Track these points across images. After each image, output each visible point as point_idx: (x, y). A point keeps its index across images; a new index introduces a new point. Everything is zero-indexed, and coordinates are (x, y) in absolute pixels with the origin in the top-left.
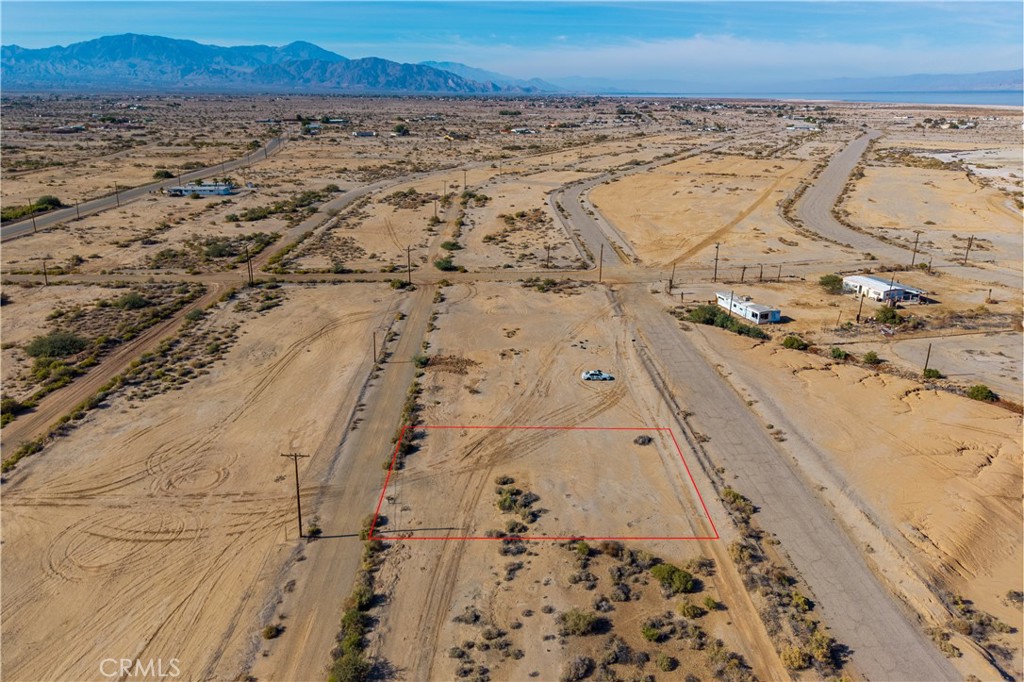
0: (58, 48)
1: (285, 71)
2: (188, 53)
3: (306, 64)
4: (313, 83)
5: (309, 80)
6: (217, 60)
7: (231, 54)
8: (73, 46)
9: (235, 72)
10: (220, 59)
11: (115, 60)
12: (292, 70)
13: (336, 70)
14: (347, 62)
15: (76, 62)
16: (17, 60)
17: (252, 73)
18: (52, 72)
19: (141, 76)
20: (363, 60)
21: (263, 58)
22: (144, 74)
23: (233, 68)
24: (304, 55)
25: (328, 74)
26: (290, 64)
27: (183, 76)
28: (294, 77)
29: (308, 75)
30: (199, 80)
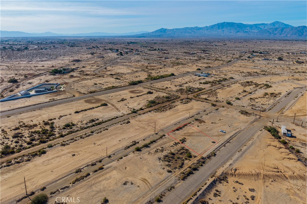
0: (207, 27)
1: (268, 31)
2: (240, 26)
3: (276, 29)
4: (277, 35)
5: (276, 34)
6: (247, 28)
7: (251, 26)
8: (210, 26)
9: (252, 32)
10: (248, 28)
11: (219, 29)
12: (271, 31)
13: (287, 30)
14: (292, 28)
15: (210, 30)
16: (197, 30)
17: (257, 32)
18: (203, 33)
19: (225, 34)
20: (299, 27)
21: (262, 27)
22: (226, 33)
23: (251, 31)
24: (277, 26)
25: (283, 32)
26: (270, 29)
27: (236, 34)
28: (271, 33)
29: (276, 32)
30: (241, 35)
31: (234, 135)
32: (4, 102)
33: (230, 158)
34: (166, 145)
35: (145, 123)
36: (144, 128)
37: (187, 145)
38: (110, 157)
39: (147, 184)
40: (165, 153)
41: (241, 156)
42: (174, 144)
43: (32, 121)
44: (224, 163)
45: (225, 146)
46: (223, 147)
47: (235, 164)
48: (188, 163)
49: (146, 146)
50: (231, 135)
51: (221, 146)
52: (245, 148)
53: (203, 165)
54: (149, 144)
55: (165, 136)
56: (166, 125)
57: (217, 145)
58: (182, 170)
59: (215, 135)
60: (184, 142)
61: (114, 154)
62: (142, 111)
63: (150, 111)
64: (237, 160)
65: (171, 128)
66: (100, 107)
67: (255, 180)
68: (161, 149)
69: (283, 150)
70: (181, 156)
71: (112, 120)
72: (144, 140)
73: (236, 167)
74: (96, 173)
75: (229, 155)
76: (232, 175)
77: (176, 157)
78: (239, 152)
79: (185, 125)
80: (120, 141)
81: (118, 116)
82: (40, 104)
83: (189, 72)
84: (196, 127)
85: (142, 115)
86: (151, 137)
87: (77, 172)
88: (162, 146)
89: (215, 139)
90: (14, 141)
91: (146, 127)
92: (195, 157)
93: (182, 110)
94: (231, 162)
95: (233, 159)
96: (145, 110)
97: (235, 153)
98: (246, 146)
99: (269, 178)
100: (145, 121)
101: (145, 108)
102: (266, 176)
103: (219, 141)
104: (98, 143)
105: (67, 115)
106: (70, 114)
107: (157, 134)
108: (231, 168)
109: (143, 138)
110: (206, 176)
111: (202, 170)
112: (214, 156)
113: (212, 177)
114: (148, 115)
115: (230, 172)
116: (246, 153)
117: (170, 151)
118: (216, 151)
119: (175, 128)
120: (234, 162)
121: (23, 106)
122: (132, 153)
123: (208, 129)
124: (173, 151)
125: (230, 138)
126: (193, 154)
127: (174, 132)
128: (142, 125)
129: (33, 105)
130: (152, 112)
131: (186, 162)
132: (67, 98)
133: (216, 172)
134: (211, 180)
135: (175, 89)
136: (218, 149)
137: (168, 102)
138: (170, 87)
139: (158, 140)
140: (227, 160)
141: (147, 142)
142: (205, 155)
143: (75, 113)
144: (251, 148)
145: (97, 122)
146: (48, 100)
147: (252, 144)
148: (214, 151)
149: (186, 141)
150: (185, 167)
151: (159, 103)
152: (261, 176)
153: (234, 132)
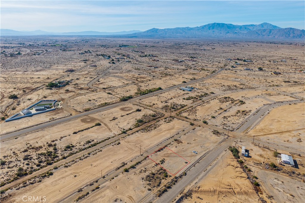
0: (198, 27)
1: (257, 33)
2: (230, 27)
3: (264, 30)
4: (265, 36)
5: (264, 35)
6: (237, 29)
7: (241, 27)
8: (201, 26)
9: (241, 33)
10: (238, 29)
11: (210, 30)
12: (259, 32)
13: (275, 32)
14: (280, 30)
15: (200, 31)
16: (188, 30)
17: (246, 33)
18: (194, 33)
19: (215, 34)
20: (286, 29)
21: (251, 28)
22: (217, 34)
23: (241, 32)
24: (265, 27)
25: (271, 33)
26: (259, 30)
27: (226, 34)
28: (259, 34)
29: (264, 34)
30: (230, 35)
31: (203, 155)
32: (10, 122)
33: (197, 177)
34: (148, 166)
35: (133, 144)
36: (131, 149)
37: (165, 166)
38: (104, 177)
39: (132, 201)
40: (147, 173)
41: (205, 175)
42: (155, 165)
43: (38, 143)
44: (192, 181)
45: (194, 166)
46: (193, 167)
47: (199, 183)
48: (164, 182)
49: (133, 167)
50: (201, 156)
51: (191, 166)
52: (210, 167)
53: (176, 183)
54: (135, 165)
55: (148, 157)
56: (150, 146)
57: (189, 165)
58: (159, 188)
59: (188, 155)
60: (163, 163)
61: (107, 175)
62: (131, 131)
63: (137, 131)
64: (201, 179)
65: (154, 149)
66: (95, 127)
67: (212, 196)
68: (144, 169)
69: (238, 169)
70: (159, 176)
71: (105, 141)
72: (131, 161)
73: (200, 185)
74: (94, 192)
75: (197, 174)
76: (196, 191)
77: (155, 177)
78: (204, 171)
79: (166, 146)
80: (112, 162)
81: (110, 137)
82: (42, 124)
83: (175, 85)
84: (174, 147)
85: (131, 136)
86: (137, 158)
87: (79, 191)
88: (145, 167)
89: (188, 159)
90: (25, 164)
91: (133, 148)
92: (170, 176)
93: (165, 129)
94: (197, 180)
95: (199, 178)
96: (134, 129)
97: (201, 172)
98: (211, 166)
99: (223, 194)
100: (133, 142)
101: (134, 128)
102: (221, 192)
103: (191, 161)
104: (95, 164)
105: (66, 135)
106: (69, 135)
107: (142, 155)
108: (196, 186)
109: (130, 160)
110: (177, 193)
111: (174, 187)
112: (185, 175)
113: (180, 194)
114: (136, 136)
115: (194, 189)
116: (209, 172)
117: (151, 172)
118: (187, 170)
119: (157, 149)
120: (199, 181)
121: (27, 126)
122: (121, 173)
123: (184, 149)
124: (153, 171)
125: (199, 159)
126: (169, 174)
127: (156, 153)
128: (130, 146)
129: (36, 125)
130: (140, 132)
131: (163, 181)
132: (65, 117)
133: (184, 189)
134: (180, 196)
135: (161, 105)
136: (189, 169)
137: (153, 121)
138: (156, 104)
139: (143, 161)
140: (194, 179)
141: (133, 163)
142: (177, 175)
143: (74, 134)
144: (214, 168)
145: (92, 143)
146: (48, 120)
147: (216, 164)
148: (186, 171)
149: (164, 162)
150: (162, 185)
151: (146, 122)
152: (217, 192)
153: (204, 153)
